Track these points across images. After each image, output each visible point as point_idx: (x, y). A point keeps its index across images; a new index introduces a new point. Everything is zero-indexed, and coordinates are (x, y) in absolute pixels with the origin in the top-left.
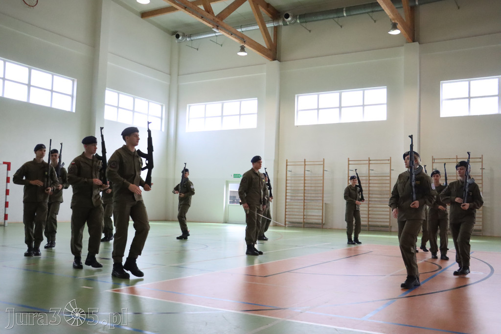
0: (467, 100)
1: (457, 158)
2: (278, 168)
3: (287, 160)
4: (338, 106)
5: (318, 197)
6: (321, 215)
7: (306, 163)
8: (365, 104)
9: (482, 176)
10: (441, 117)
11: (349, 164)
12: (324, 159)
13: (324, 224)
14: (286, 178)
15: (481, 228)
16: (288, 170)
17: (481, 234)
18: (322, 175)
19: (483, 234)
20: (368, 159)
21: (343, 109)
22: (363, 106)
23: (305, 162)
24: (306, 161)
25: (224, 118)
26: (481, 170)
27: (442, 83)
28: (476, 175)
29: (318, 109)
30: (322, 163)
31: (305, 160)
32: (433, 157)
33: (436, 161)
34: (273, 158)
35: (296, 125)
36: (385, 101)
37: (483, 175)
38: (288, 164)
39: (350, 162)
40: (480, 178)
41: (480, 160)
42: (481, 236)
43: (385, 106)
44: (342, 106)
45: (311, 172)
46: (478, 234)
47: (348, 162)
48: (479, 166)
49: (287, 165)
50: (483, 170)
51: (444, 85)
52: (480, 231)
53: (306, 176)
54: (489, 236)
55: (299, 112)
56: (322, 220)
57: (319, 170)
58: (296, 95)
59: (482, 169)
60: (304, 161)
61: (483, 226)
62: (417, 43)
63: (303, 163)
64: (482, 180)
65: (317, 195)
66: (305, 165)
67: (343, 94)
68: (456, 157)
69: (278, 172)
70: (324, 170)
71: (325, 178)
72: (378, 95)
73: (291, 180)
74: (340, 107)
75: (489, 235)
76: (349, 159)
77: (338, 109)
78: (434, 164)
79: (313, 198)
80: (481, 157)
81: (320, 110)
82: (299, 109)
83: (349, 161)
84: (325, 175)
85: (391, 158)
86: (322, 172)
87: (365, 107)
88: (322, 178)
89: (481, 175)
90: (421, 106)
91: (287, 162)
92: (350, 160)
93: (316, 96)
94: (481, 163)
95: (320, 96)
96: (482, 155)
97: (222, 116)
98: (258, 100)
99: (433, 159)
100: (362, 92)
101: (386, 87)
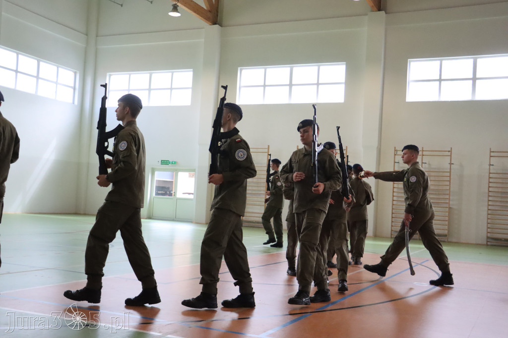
0: (438, 83)
1: (423, 151)
4: (288, 83)
5: (260, 191)
8: (320, 82)
9: (450, 172)
10: (407, 101)
12: (269, 146)
15: (446, 232)
17: (446, 240)
18: (266, 165)
19: (449, 240)
21: (293, 87)
22: (318, 84)
25: (152, 91)
26: (449, 165)
27: (410, 62)
28: (443, 171)
29: (265, 86)
30: (267, 150)
32: (395, 148)
33: (399, 153)
36: (343, 80)
37: (452, 171)
40: (448, 174)
41: (449, 154)
43: (343, 86)
44: (293, 83)
48: (447, 160)
50: (452, 165)
51: (411, 63)
52: (446, 236)
54: (455, 243)
55: (242, 89)
57: (263, 159)
58: (239, 68)
59: (451, 164)
61: (449, 230)
62: (383, 12)
64: (450, 176)
65: (259, 189)
67: (295, 69)
70: (268, 159)
72: (336, 72)
74: (291, 85)
75: (456, 241)
76: (298, 146)
77: (288, 87)
79: (254, 192)
80: (450, 150)
81: (267, 88)
82: (242, 85)
85: (347, 147)
86: (266, 161)
87: (320, 86)
88: (266, 168)
89: (449, 171)
90: (385, 87)
93: (263, 70)
94: (450, 157)
95: (268, 70)
96: (451, 148)
97: (150, 90)
98: (194, 71)
99: (395, 150)
100: (317, 67)
101: (345, 63)
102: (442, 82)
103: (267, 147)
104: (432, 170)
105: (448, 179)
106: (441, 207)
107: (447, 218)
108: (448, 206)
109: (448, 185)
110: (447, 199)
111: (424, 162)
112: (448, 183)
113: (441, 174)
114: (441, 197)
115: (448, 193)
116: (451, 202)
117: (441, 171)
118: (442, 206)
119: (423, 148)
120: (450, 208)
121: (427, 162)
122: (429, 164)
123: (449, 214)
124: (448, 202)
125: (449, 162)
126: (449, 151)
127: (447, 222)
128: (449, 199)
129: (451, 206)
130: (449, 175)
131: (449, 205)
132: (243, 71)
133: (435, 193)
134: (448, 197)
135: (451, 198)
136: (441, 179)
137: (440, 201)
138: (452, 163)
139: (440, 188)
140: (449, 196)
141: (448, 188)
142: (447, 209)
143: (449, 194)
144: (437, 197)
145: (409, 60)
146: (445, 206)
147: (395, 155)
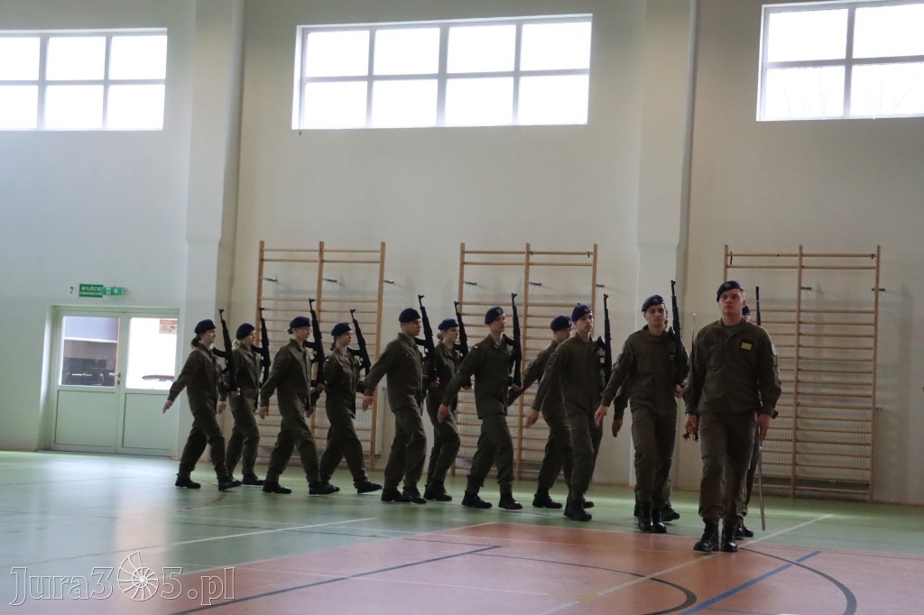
0: (842, 69)
1: (802, 255)
2: (233, 266)
3: (262, 243)
4: (435, 70)
6: (369, 425)
7: (326, 256)
8: (523, 68)
9: (876, 312)
10: (758, 120)
11: (463, 263)
12: (383, 245)
13: (379, 456)
14: (259, 301)
15: (867, 476)
16: (265, 275)
17: (868, 497)
18: (376, 297)
19: (876, 497)
20: (524, 250)
21: (450, 83)
22: (517, 74)
23: (321, 251)
24: (326, 247)
26: (874, 293)
27: (768, 12)
28: (858, 309)
29: (371, 78)
30: (377, 256)
31: (322, 244)
32: (726, 247)
33: (736, 261)
34: (217, 234)
35: (295, 126)
36: (585, 63)
37: (880, 309)
38: (266, 256)
39: (468, 258)
40: (871, 318)
41: (873, 262)
42: (863, 501)
43: (585, 80)
44: (450, 70)
45: (342, 285)
46: (859, 497)
47: (462, 258)
48: (868, 279)
49: (262, 260)
50: (880, 293)
51: (772, 16)
52: (865, 485)
53: (323, 296)
54: (891, 504)
55: (309, 87)
56: (373, 443)
57: (366, 279)
58: (299, 28)
59: (877, 290)
60: (317, 247)
61: (873, 469)
63: (316, 256)
64: (875, 324)
66: (322, 261)
68: (797, 252)
69: (231, 281)
70: (382, 281)
71: (384, 304)
72: (566, 40)
73: (275, 310)
74: (442, 76)
76: (463, 245)
77: (435, 82)
78: (729, 269)
80: (875, 252)
81: (376, 83)
82: (309, 73)
83: (463, 252)
84: (384, 297)
85: (596, 247)
86: (377, 285)
87: (523, 80)
88: (376, 305)
89: (873, 309)
91: (262, 251)
92: (466, 249)
93: (366, 34)
94: (874, 271)
95: (379, 33)
96: (879, 247)
97: (42, 83)
98: (169, 34)
99: (727, 255)
100: (513, 28)
101: (591, 15)
102: (855, 68)
103: (379, 248)
104: (827, 308)
105: (870, 331)
106: (854, 408)
107: (869, 438)
108: (870, 405)
109: (871, 349)
110: (870, 384)
111: (804, 285)
112: (870, 343)
113: (850, 318)
114: (853, 379)
115: (871, 369)
116: (879, 395)
117: (851, 309)
118: (849, 404)
119: (801, 247)
120: (877, 409)
121: (814, 287)
122: (819, 292)
123: (873, 427)
124: (870, 393)
125: (874, 286)
126: (872, 256)
127: (869, 448)
128: (874, 386)
129: (877, 406)
130: (873, 321)
131: (874, 402)
132: (312, 37)
133: (833, 369)
134: (869, 379)
135: (879, 382)
136: (850, 330)
137: (849, 392)
138: (880, 287)
139: (850, 355)
140: (875, 378)
141: (870, 355)
142: (870, 412)
143: (874, 373)
144: (843, 380)
145: (764, 6)
146: (861, 405)
147: (727, 267)
